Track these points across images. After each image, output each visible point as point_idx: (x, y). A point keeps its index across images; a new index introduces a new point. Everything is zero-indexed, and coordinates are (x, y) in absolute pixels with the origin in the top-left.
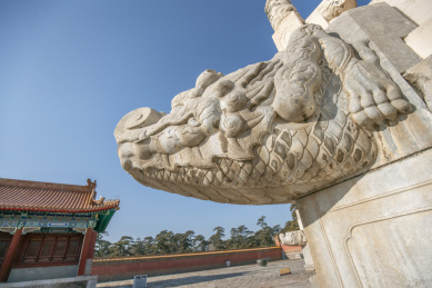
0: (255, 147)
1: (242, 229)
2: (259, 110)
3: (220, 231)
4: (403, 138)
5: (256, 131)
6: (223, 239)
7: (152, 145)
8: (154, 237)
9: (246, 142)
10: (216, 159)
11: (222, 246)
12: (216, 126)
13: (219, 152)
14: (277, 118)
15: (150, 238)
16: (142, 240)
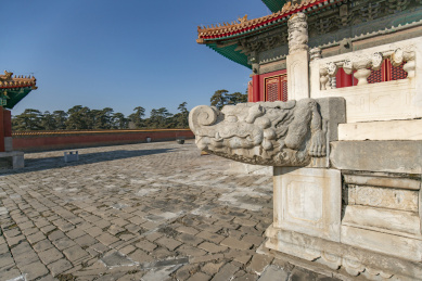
0: (273, 156)
1: (162, 110)
2: (279, 141)
3: (141, 110)
4: (319, 163)
5: (276, 150)
6: (143, 118)
7: (225, 143)
8: (66, 111)
9: (270, 153)
10: (255, 156)
11: (142, 123)
12: (260, 144)
13: (258, 154)
14: (285, 146)
15: (61, 113)
16: (52, 113)
